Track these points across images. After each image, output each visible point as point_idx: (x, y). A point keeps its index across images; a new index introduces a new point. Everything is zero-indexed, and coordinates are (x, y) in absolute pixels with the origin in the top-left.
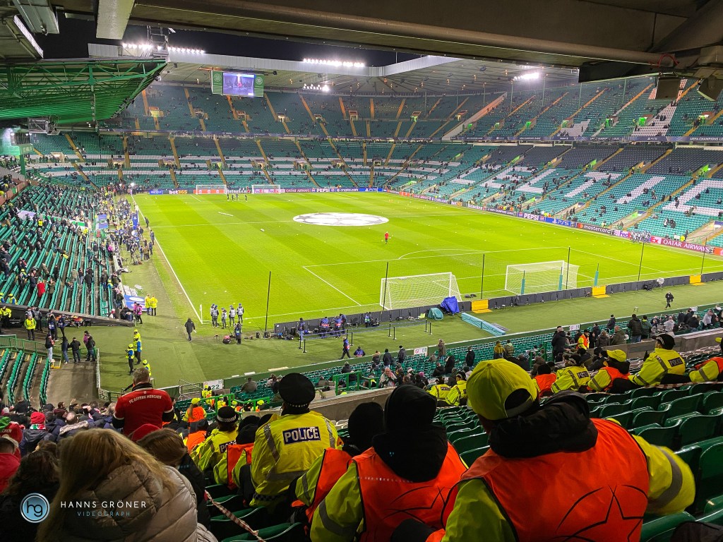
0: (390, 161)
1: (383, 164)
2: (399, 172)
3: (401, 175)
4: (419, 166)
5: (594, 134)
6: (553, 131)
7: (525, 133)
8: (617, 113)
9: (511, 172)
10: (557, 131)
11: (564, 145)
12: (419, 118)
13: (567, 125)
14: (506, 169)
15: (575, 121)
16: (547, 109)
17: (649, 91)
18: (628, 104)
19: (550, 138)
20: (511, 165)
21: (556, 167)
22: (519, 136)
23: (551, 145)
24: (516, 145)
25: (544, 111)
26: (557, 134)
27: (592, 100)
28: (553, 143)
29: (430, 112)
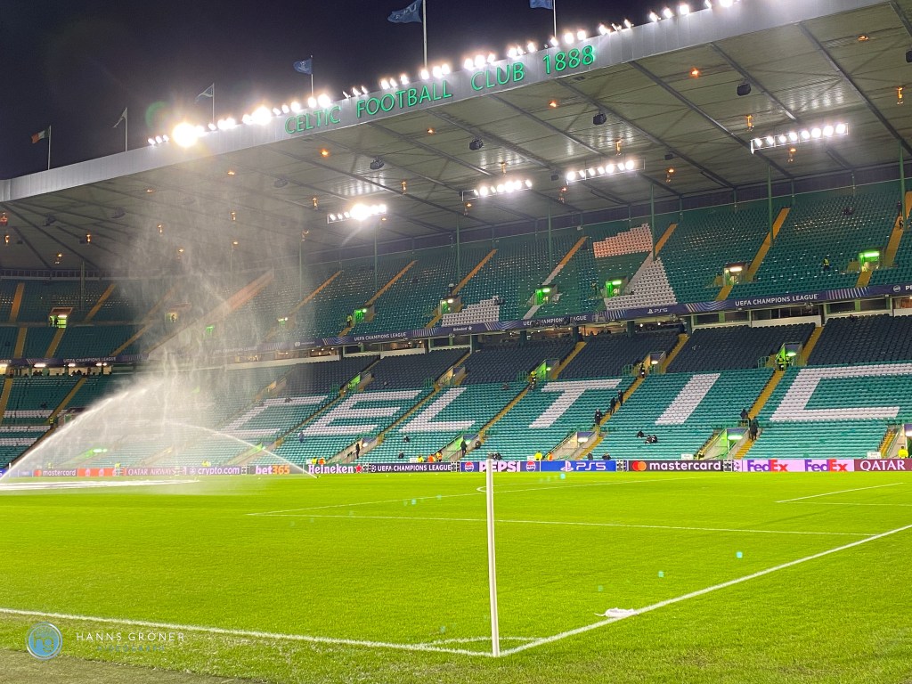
0: (8, 414)
2: (41, 435)
5: (524, 318)
6: (428, 320)
7: (362, 328)
8: (548, 281)
9: (360, 405)
10: (436, 320)
11: (450, 348)
12: (69, 320)
13: (454, 308)
14: (344, 400)
15: (465, 300)
16: (386, 288)
17: (587, 247)
18: (560, 266)
19: (429, 331)
20: (350, 393)
21: (462, 385)
22: (351, 337)
23: (422, 351)
24: (337, 358)
25: (382, 291)
26: (438, 325)
27: (478, 268)
28: (426, 347)
29: (96, 309)
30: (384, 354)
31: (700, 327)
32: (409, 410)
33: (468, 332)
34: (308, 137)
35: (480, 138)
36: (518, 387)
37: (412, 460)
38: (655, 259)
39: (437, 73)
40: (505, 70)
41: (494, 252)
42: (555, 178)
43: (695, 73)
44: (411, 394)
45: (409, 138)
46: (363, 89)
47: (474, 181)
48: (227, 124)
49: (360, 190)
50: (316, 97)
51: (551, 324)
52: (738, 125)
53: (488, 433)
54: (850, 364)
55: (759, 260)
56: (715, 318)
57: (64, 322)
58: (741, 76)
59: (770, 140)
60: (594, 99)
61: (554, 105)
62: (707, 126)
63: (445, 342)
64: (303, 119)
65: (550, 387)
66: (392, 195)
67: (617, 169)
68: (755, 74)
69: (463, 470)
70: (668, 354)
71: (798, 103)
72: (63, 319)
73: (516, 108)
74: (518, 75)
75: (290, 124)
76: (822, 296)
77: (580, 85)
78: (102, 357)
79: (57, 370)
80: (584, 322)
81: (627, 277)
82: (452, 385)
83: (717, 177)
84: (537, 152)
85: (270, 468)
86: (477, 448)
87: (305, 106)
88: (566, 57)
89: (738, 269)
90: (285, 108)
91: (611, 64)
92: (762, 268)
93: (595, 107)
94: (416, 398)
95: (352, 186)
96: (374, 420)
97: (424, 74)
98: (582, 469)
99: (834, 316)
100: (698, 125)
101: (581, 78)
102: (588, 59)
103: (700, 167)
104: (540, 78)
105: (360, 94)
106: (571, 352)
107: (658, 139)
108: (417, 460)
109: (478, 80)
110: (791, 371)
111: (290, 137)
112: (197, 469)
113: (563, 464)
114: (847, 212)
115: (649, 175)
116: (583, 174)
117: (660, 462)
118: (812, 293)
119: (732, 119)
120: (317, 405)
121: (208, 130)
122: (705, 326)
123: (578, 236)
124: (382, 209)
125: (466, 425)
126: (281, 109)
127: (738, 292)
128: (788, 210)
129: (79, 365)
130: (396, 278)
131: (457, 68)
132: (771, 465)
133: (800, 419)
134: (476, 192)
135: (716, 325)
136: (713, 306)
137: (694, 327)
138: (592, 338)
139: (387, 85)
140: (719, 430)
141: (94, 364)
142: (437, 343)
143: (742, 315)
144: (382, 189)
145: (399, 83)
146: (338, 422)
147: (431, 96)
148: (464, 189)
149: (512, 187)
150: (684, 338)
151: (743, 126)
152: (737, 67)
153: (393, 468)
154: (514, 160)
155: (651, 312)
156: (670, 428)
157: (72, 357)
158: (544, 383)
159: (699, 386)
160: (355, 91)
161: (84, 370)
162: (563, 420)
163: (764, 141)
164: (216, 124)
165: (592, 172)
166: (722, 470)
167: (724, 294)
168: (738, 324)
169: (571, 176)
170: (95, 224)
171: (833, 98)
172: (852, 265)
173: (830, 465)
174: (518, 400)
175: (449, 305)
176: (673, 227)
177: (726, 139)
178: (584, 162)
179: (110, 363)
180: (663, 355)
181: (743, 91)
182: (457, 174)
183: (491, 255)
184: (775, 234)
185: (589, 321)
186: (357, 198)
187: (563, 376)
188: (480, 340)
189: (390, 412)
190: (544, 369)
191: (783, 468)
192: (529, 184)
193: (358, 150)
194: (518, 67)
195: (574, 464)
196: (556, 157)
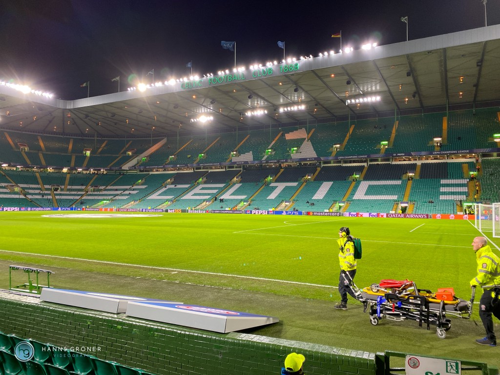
0: (69, 187)
1: (62, 190)
2: (82, 195)
3: (84, 198)
4: (101, 190)
5: (263, 159)
6: (226, 159)
7: (202, 161)
8: (270, 147)
9: (203, 189)
10: (230, 159)
11: (234, 169)
12: (91, 153)
13: (236, 155)
14: (196, 187)
15: (240, 152)
16: (210, 147)
17: (283, 135)
18: (274, 142)
19: (227, 163)
20: (199, 184)
21: (240, 182)
22: (198, 164)
23: (224, 170)
24: (193, 171)
25: (208, 148)
26: (231, 161)
27: (244, 141)
28: (226, 169)
29: (100, 149)
30: (210, 171)
31: (324, 165)
32: (222, 191)
33: (242, 164)
34: (190, 91)
35: (252, 94)
36: (261, 184)
37: (226, 209)
38: (308, 141)
39: (240, 70)
40: (265, 70)
41: (249, 135)
42: (275, 110)
43: (333, 76)
44: (222, 185)
45: (227, 93)
46: (212, 74)
47: (246, 110)
48: (159, 84)
49: (203, 111)
50: (194, 76)
51: (272, 163)
52: (343, 95)
53: (252, 200)
54: (379, 180)
55: (345, 143)
56: (329, 163)
57: (89, 154)
58: (348, 78)
59: (353, 101)
60: (296, 83)
61: (281, 84)
62: (332, 95)
63: (233, 167)
64: (188, 84)
65: (272, 185)
66: (215, 114)
67: (298, 108)
68: (353, 77)
69: (246, 213)
70: (314, 174)
71: (363, 88)
72: (88, 153)
73: (267, 84)
74: (270, 72)
75: (183, 85)
76: (369, 156)
77: (292, 77)
78: (104, 168)
79: (86, 171)
80: (284, 162)
81: (298, 147)
82: (237, 182)
83: (331, 113)
84: (271, 100)
85: (174, 210)
86: (249, 205)
87: (189, 79)
88: (288, 67)
89: (338, 146)
90: (181, 80)
91: (305, 70)
92: (346, 145)
93: (295, 86)
94: (224, 187)
95: (200, 109)
96: (209, 194)
97: (235, 70)
98: (289, 214)
99: (371, 163)
100: (329, 94)
101: (293, 75)
102: (296, 68)
103: (326, 109)
104: (278, 74)
105: (210, 76)
106: (279, 172)
107: (314, 98)
108: (228, 209)
109: (255, 73)
110: (358, 182)
111: (183, 90)
112: (146, 210)
113: (282, 212)
114: (375, 127)
115: (309, 111)
116: (286, 109)
117: (318, 212)
118: (365, 155)
119: (341, 92)
120: (187, 188)
121: (151, 86)
122: (326, 165)
123: (280, 131)
124: (211, 118)
125: (243, 197)
126: (179, 80)
127: (339, 154)
128: (354, 126)
129: (94, 170)
130: (213, 143)
131: (247, 68)
132: (357, 215)
133: (363, 199)
134: (246, 114)
135: (330, 165)
136: (330, 158)
137: (322, 165)
138: (285, 168)
139: (221, 73)
140: (335, 202)
141: (100, 170)
142: (229, 167)
143: (340, 162)
144: (211, 111)
145: (225, 73)
146: (195, 194)
147: (237, 79)
148: (242, 113)
149: (260, 113)
150: (319, 169)
151: (344, 95)
152: (348, 74)
153: (220, 212)
154: (261, 103)
155: (308, 159)
156: (318, 201)
157: (92, 167)
158: (270, 183)
159: (326, 186)
160: (208, 75)
161: (96, 172)
162: (279, 196)
163: (351, 101)
164: (154, 84)
165: (289, 109)
166: (340, 216)
167: (334, 154)
168: (338, 165)
169: (281, 110)
170: (103, 119)
171: (376, 88)
172: (378, 146)
173: (378, 215)
174: (261, 189)
175: (234, 154)
176: (313, 130)
177: (337, 99)
178: (286, 105)
179: (106, 170)
180: (312, 175)
181: (348, 83)
182: (240, 107)
183: (248, 137)
184: (351, 133)
185: (286, 162)
186: (202, 114)
187: (277, 181)
188: (245, 167)
189: (215, 191)
190: (270, 178)
191: (361, 216)
192: (266, 112)
193: (206, 96)
194: (270, 70)
195: (287, 212)
196: (276, 103)
